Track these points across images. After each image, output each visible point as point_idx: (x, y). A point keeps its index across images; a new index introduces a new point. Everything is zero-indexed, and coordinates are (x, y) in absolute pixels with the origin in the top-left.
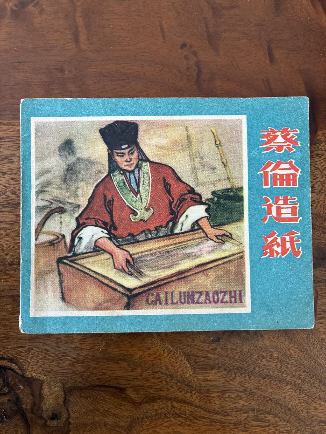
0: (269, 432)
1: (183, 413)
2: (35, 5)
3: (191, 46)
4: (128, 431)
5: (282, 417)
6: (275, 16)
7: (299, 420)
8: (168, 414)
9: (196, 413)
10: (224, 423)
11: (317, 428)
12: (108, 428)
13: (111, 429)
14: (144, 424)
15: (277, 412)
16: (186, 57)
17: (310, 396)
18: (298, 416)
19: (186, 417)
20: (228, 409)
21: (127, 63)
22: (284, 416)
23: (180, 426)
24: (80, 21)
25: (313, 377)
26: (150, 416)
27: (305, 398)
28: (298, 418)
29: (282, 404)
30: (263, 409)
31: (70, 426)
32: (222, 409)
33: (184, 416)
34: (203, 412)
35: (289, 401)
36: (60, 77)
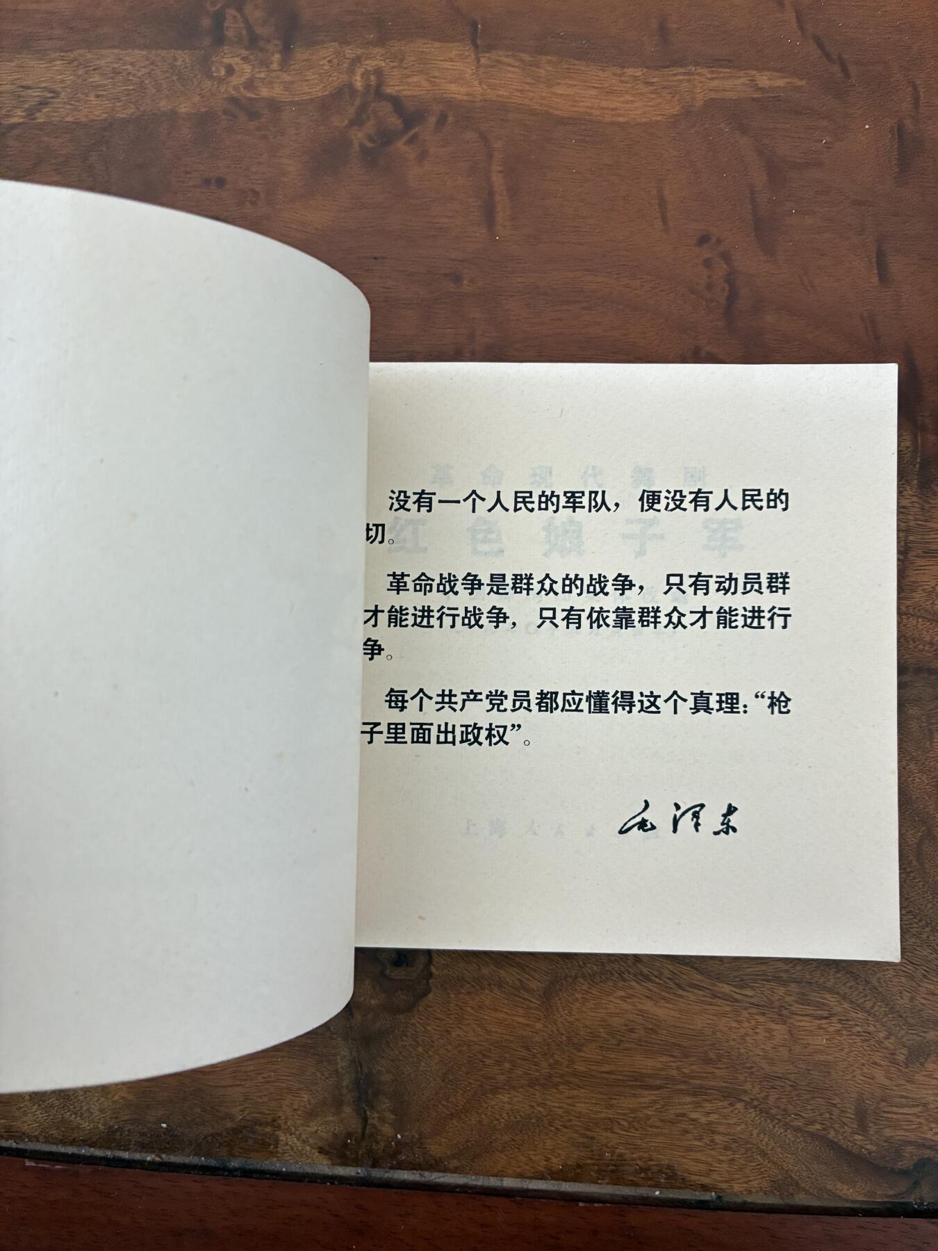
0: (830, 1030)
1: (654, 972)
2: (410, 142)
3: (719, 241)
4: (545, 999)
5: (859, 1002)
6: (897, 187)
7: (893, 1013)
8: (626, 973)
9: (682, 975)
10: (736, 1001)
11: (931, 1035)
12: (506, 990)
13: (512, 994)
14: (576, 990)
15: (847, 991)
16: (707, 263)
17: (918, 965)
18: (892, 1003)
19: (661, 982)
20: (747, 975)
21: (587, 270)
22: (862, 1000)
23: (648, 1000)
24: (498, 181)
25: (928, 927)
26: (591, 973)
27: (909, 967)
28: (893, 1008)
29: (858, 975)
30: (817, 982)
31: (430, 981)
32: (735, 974)
33: (657, 980)
34: (696, 976)
35: (874, 971)
36: (451, 290)
